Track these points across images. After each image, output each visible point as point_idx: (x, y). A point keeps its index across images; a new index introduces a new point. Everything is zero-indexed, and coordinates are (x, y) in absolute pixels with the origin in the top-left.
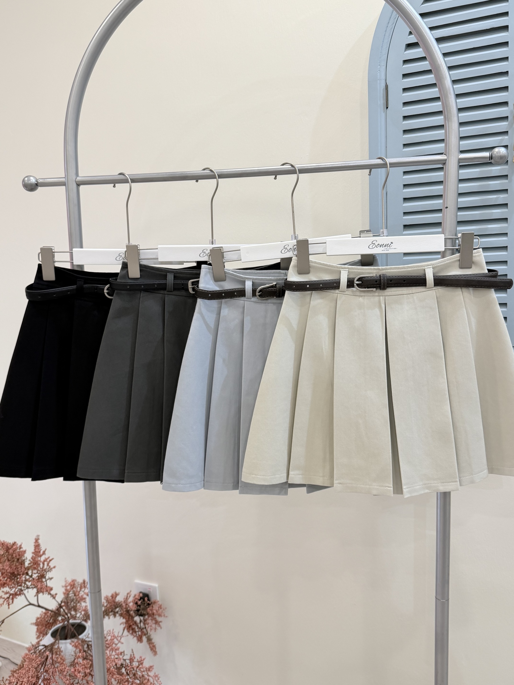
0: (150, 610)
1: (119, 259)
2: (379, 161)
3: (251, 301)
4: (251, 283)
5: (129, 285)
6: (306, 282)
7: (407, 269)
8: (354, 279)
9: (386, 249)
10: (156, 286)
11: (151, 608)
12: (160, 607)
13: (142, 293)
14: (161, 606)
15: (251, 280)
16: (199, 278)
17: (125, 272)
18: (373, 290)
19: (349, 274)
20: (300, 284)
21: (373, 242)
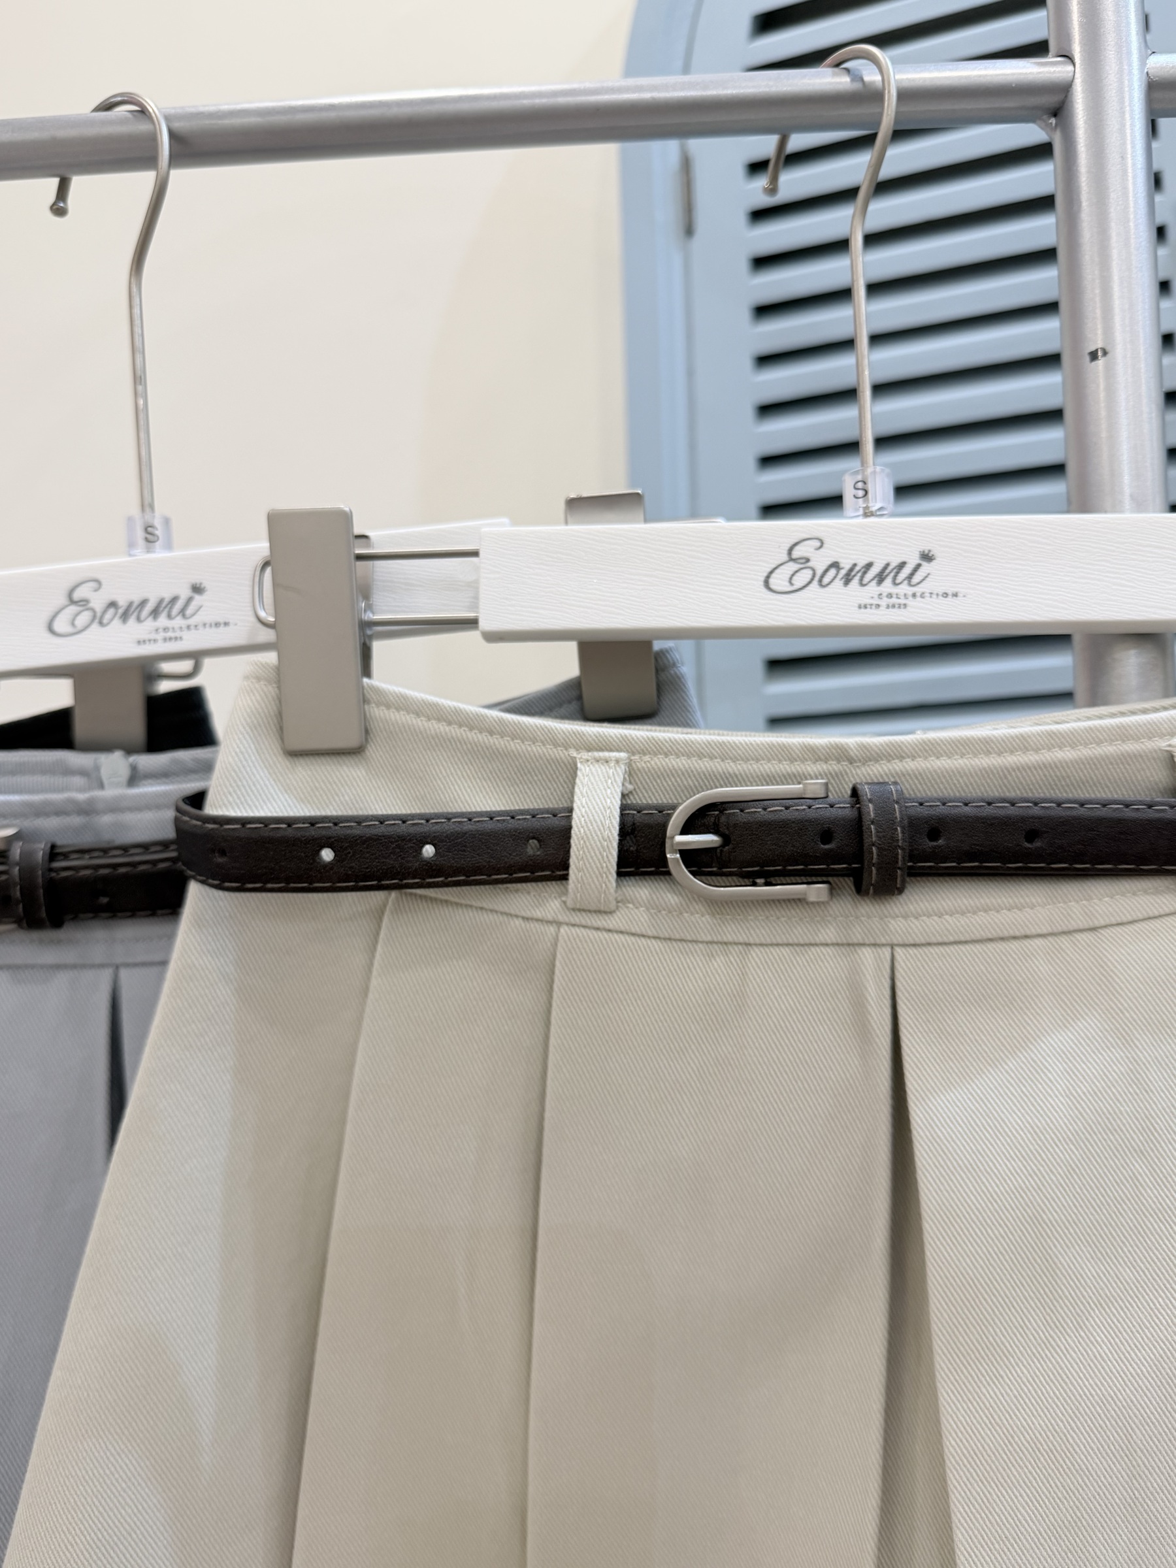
6: (313, 822)
7: (1047, 756)
8: (665, 812)
9: (890, 596)
18: (804, 899)
19: (630, 787)
20: (266, 834)
21: (796, 553)
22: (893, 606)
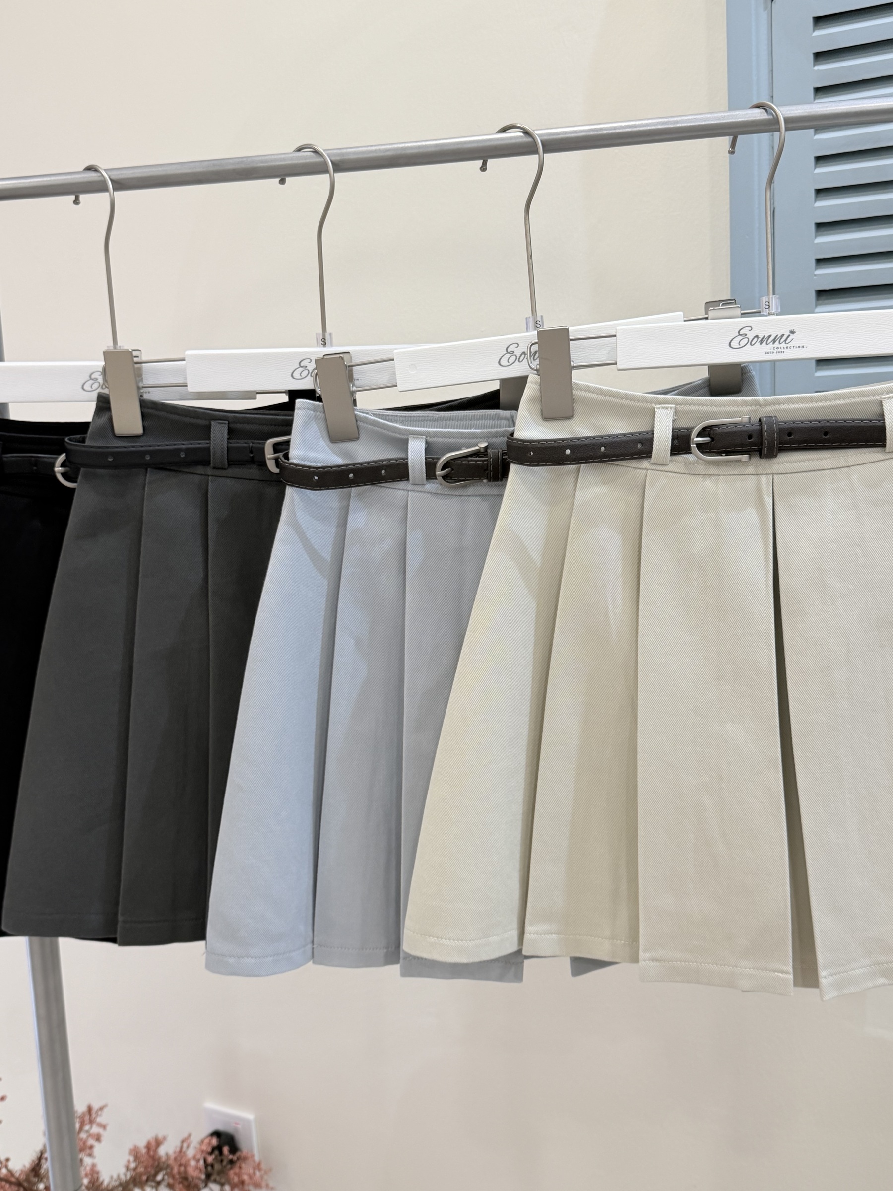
0: (235, 1174)
1: (91, 387)
2: (758, 115)
3: (425, 492)
4: (423, 446)
5: (113, 454)
6: (563, 440)
7: (833, 403)
8: (689, 430)
9: (778, 348)
10: (182, 455)
11: (237, 1170)
12: (258, 1166)
13: (148, 476)
14: (259, 1164)
15: (422, 438)
16: (289, 433)
17: (103, 419)
18: (740, 461)
19: (675, 418)
20: (547, 446)
21: (741, 333)
22: (779, 352)
